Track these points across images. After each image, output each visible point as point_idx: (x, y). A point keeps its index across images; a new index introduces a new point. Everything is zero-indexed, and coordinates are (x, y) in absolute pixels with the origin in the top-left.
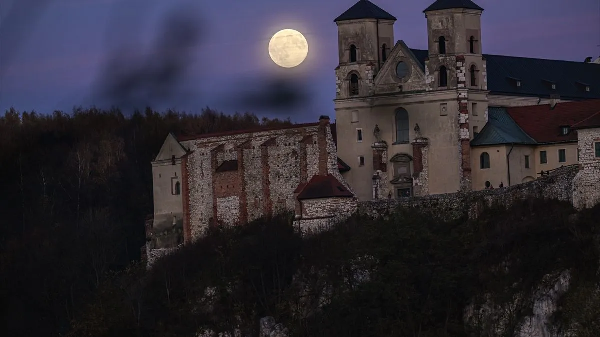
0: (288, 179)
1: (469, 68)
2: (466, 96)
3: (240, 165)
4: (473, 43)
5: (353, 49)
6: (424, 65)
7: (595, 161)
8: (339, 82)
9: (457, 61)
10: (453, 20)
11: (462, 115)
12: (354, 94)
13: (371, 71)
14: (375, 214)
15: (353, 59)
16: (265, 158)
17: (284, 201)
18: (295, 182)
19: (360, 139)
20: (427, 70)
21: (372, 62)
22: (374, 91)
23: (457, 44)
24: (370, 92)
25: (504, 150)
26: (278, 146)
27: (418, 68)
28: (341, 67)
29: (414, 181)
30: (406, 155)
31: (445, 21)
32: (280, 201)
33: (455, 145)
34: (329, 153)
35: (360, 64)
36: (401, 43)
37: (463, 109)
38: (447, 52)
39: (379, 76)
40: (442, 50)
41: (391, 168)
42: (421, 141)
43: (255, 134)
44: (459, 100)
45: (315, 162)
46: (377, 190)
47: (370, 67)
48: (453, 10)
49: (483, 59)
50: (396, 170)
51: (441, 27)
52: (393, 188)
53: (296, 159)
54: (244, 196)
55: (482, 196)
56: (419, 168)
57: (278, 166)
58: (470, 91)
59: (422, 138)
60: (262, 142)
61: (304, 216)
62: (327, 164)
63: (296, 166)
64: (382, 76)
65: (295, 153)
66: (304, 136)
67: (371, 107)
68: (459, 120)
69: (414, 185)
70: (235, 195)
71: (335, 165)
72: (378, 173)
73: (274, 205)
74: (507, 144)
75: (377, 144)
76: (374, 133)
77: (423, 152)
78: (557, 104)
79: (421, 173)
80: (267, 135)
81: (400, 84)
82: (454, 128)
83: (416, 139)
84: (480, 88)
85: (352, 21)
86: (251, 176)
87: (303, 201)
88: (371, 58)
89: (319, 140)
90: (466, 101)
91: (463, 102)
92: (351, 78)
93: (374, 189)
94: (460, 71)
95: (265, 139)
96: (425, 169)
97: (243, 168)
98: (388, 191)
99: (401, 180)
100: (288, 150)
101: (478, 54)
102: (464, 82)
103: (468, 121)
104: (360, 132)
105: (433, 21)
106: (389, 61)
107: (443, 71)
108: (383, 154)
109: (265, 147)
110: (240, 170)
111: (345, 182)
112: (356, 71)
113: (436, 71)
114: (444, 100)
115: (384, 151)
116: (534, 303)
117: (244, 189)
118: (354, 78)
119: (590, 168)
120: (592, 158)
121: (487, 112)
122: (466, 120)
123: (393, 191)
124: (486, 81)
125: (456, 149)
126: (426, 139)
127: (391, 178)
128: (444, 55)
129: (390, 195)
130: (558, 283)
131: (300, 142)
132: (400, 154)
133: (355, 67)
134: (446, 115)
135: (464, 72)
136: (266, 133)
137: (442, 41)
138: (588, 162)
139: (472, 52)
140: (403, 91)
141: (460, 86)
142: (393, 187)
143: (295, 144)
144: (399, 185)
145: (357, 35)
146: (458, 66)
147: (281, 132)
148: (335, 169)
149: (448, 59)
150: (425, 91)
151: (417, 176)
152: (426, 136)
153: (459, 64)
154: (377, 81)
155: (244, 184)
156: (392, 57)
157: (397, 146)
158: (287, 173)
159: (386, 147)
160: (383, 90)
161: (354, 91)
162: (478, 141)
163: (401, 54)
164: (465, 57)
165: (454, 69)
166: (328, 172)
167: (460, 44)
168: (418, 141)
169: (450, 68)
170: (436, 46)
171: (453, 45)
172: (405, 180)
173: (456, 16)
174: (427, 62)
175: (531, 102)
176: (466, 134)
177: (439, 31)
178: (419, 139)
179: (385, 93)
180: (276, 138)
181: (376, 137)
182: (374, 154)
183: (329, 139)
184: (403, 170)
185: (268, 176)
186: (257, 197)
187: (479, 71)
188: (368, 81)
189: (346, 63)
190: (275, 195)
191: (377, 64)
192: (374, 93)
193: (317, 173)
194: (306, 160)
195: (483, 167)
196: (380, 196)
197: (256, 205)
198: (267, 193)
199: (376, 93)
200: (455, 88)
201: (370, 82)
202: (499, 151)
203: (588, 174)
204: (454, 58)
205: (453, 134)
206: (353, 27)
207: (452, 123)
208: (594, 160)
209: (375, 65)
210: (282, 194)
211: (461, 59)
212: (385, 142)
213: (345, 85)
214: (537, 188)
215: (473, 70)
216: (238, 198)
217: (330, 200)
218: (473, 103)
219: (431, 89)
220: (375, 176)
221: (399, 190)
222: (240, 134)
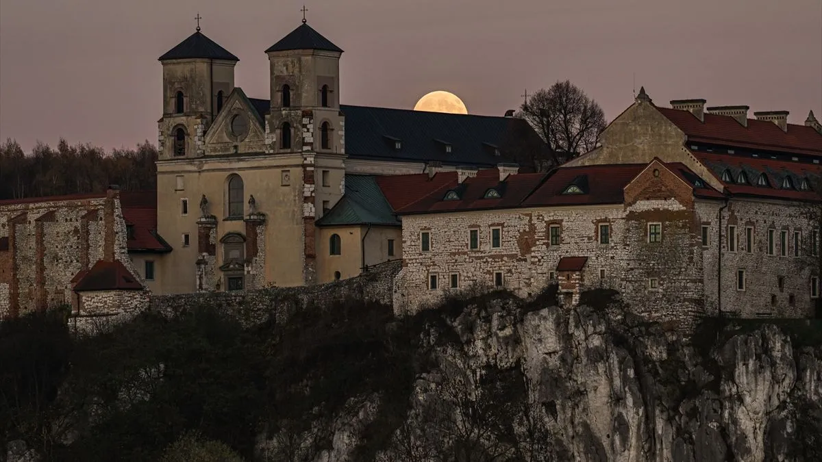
0: (67, 265)
1: (319, 125)
2: (313, 162)
3: (11, 244)
4: (326, 93)
5: (180, 97)
6: (264, 119)
7: (421, 257)
8: (162, 138)
9: (303, 116)
10: (300, 64)
11: (307, 185)
12: (180, 154)
13: (200, 126)
14: (169, 313)
15: (179, 109)
16: (40, 236)
17: (62, 292)
18: (75, 268)
19: (185, 212)
20: (267, 127)
21: (203, 114)
22: (204, 151)
23: (304, 95)
24: (198, 152)
25: (357, 232)
26: (57, 221)
27: (257, 124)
28: (164, 119)
29: (246, 269)
30: (239, 234)
31: (290, 66)
32: (58, 292)
33: (297, 224)
34: (117, 233)
35: (188, 116)
36: (239, 91)
37: (309, 178)
38: (291, 104)
39: (210, 132)
40: (286, 102)
41: (221, 250)
42: (255, 217)
43: (31, 206)
44: (304, 166)
45: (100, 244)
46: (201, 278)
47: (199, 121)
48: (300, 51)
49: (340, 115)
50: (226, 253)
51: (285, 73)
52: (222, 276)
53: (78, 239)
54: (15, 284)
55: (294, 295)
56: (253, 251)
57: (57, 247)
58: (318, 155)
59: (260, 214)
60: (39, 215)
61: (82, 312)
62: (113, 248)
63: (78, 247)
64: (214, 133)
65: (76, 231)
66: (88, 211)
67: (199, 172)
68: (303, 192)
69: (246, 273)
70: (4, 282)
71: (123, 248)
72: (204, 256)
73: (49, 297)
74: (362, 225)
75: (203, 220)
76: (201, 205)
77: (258, 231)
78: (437, 173)
79: (255, 258)
80: (44, 207)
81: (235, 143)
82: (297, 202)
83: (250, 215)
84: (335, 152)
85: (179, 60)
86: (25, 258)
87: (81, 294)
88: (201, 109)
89: (105, 215)
90: (312, 169)
91: (308, 169)
92: (176, 134)
93: (198, 277)
94: (306, 130)
95: (42, 212)
96: (260, 254)
97: (15, 248)
98: (216, 279)
99: (231, 266)
100: (68, 227)
101: (333, 107)
102: (311, 144)
103: (313, 194)
104: (185, 203)
105: (276, 65)
106: (223, 114)
107: (286, 128)
108: (211, 232)
109: (40, 223)
110: (11, 250)
111: (135, 271)
112: (182, 125)
113: (278, 128)
114: (286, 166)
115: (213, 228)
116: (334, 434)
117: (15, 275)
118: (180, 134)
119: (415, 265)
120: (418, 252)
121: (343, 183)
122: (312, 192)
123: (222, 280)
124: (343, 142)
125: (298, 230)
126: (263, 215)
127: (221, 263)
128: (288, 109)
129: (218, 286)
130: (363, 409)
131: (83, 217)
132: (232, 233)
133: (182, 119)
134: (289, 185)
135: (311, 130)
136: (44, 204)
137: (286, 90)
138: (412, 257)
139: (325, 104)
140: (239, 152)
141: (305, 148)
142: (222, 274)
143: (77, 220)
144: (230, 273)
145: (185, 79)
146: (304, 123)
147: (61, 203)
148: (124, 253)
149: (293, 113)
150: (264, 154)
151: (249, 262)
152: (263, 211)
153: (305, 121)
154: (208, 139)
155: (15, 268)
156: (227, 109)
157: (229, 222)
158: (67, 257)
159: (216, 223)
160: (215, 150)
161: (180, 150)
162: (328, 219)
163: (238, 104)
164: (313, 111)
165: (300, 127)
166: (114, 257)
167: (308, 95)
168: (252, 217)
169: (295, 125)
170: (279, 96)
171: (299, 96)
172: (237, 266)
173: (303, 58)
174: (267, 116)
175: (414, 169)
176: (310, 210)
177: (283, 78)
178: (253, 214)
179: (217, 153)
180: (55, 211)
181: (203, 209)
182: (199, 232)
183: (117, 216)
184: (235, 254)
185: (42, 260)
186: (31, 285)
187: (333, 130)
188: (196, 138)
189: (171, 114)
190: (52, 284)
191: (209, 117)
192: (204, 153)
193: (102, 257)
194: (87, 241)
195: (332, 253)
196: (204, 286)
197: (29, 296)
198: (42, 282)
199: (206, 154)
200: (300, 151)
201: (199, 140)
202: (352, 233)
203: (413, 272)
204: (300, 112)
205: (296, 210)
206: (182, 68)
207: (295, 196)
208: (421, 254)
209: (206, 118)
210: (60, 283)
211: (308, 114)
212: (214, 217)
213: (169, 142)
214: (357, 287)
215: (325, 128)
216: (8, 286)
217: (112, 293)
218: (324, 172)
219: (272, 151)
220: (199, 260)
221: (230, 278)
222: (14, 204)
